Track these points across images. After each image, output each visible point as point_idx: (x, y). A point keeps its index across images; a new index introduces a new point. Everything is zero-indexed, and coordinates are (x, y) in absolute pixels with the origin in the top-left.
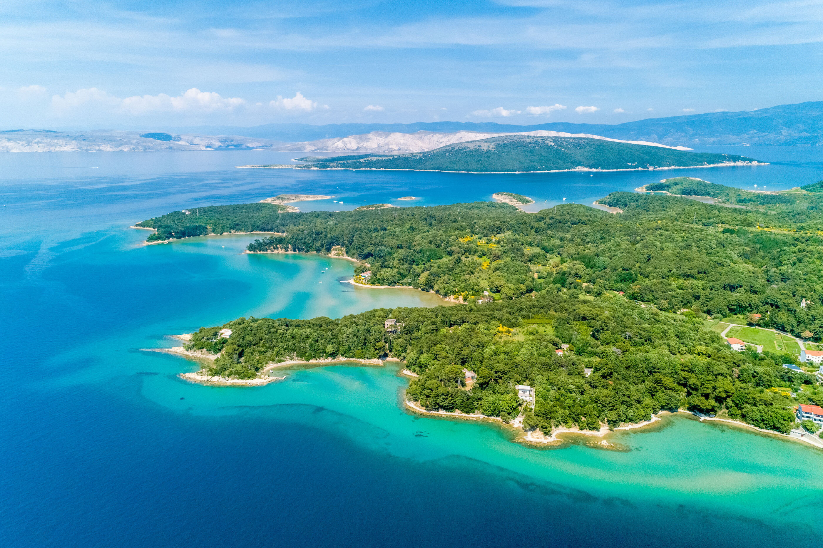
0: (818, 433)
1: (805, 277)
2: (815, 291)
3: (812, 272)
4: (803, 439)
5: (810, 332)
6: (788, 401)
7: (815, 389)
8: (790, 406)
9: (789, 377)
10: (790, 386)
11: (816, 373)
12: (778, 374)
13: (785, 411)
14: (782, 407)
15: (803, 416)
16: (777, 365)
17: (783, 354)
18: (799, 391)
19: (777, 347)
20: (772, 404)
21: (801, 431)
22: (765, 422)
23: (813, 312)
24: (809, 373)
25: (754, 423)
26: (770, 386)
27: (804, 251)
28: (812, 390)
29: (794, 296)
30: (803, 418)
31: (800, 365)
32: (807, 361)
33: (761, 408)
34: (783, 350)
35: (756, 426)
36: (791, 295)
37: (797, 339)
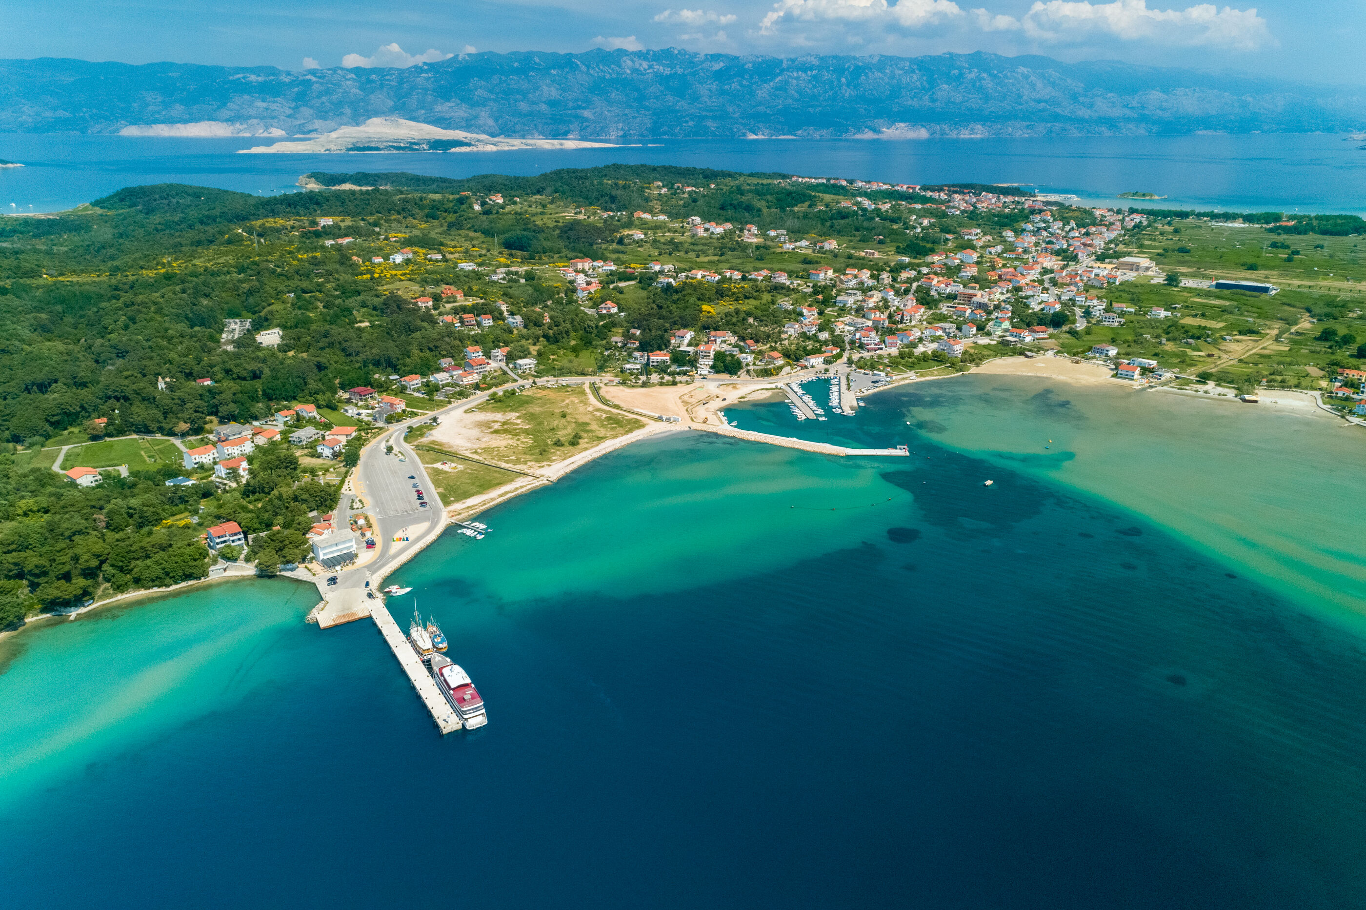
0: (242, 557)
1: (150, 343)
2: (171, 362)
3: (158, 334)
4: (229, 573)
5: (185, 422)
6: (190, 531)
7: (218, 500)
8: (197, 536)
9: (180, 498)
10: (186, 509)
11: (213, 478)
12: (163, 498)
13: (192, 547)
14: (186, 542)
15: (217, 544)
16: (158, 485)
17: (160, 467)
18: (201, 511)
19: (147, 459)
20: (171, 545)
21: (222, 564)
22: (171, 575)
23: (178, 394)
24: (205, 481)
25: (157, 583)
26: (159, 521)
27: (133, 304)
28: (216, 503)
29: (144, 376)
30: (218, 547)
31: (188, 475)
32: (196, 466)
33: (157, 557)
34: (159, 461)
35: (159, 587)
36: (139, 375)
37: (173, 440)
